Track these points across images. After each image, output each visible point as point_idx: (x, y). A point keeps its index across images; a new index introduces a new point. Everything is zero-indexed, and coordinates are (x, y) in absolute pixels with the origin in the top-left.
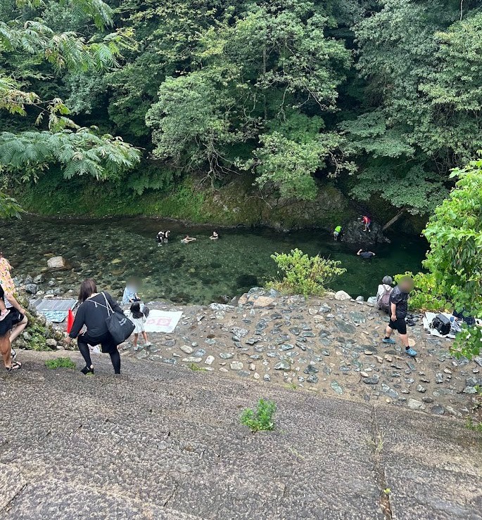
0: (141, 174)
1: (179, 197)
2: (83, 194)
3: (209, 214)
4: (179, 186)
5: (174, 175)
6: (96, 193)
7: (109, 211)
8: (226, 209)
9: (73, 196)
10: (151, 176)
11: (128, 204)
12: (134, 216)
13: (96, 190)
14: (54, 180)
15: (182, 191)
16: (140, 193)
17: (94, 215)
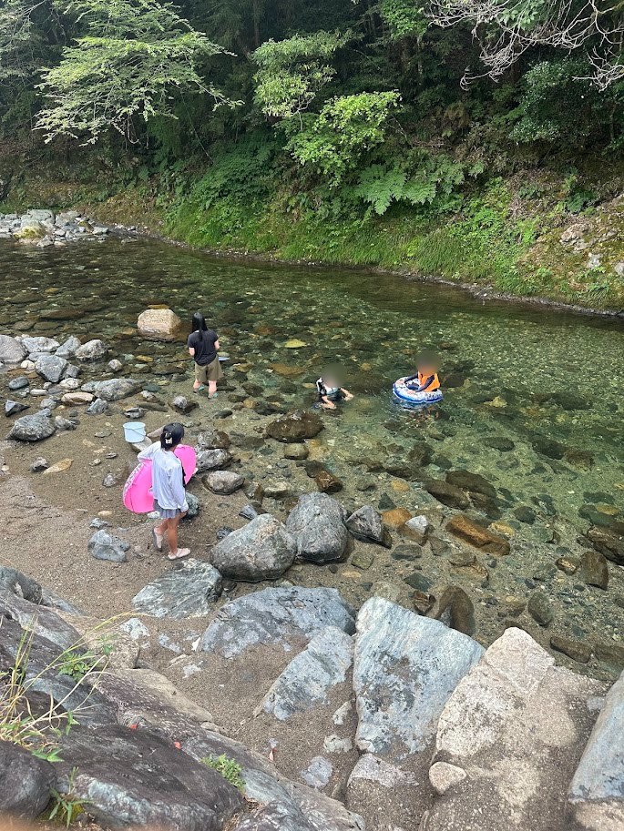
0: (390, 168)
1: (470, 230)
2: (269, 211)
3: (543, 271)
4: (474, 204)
5: (466, 172)
6: (292, 208)
7: (311, 250)
8: (594, 263)
9: (249, 213)
10: (411, 173)
11: (352, 239)
12: (360, 267)
13: (292, 203)
14: (219, 174)
15: (479, 216)
16: (381, 209)
17: (282, 254)
